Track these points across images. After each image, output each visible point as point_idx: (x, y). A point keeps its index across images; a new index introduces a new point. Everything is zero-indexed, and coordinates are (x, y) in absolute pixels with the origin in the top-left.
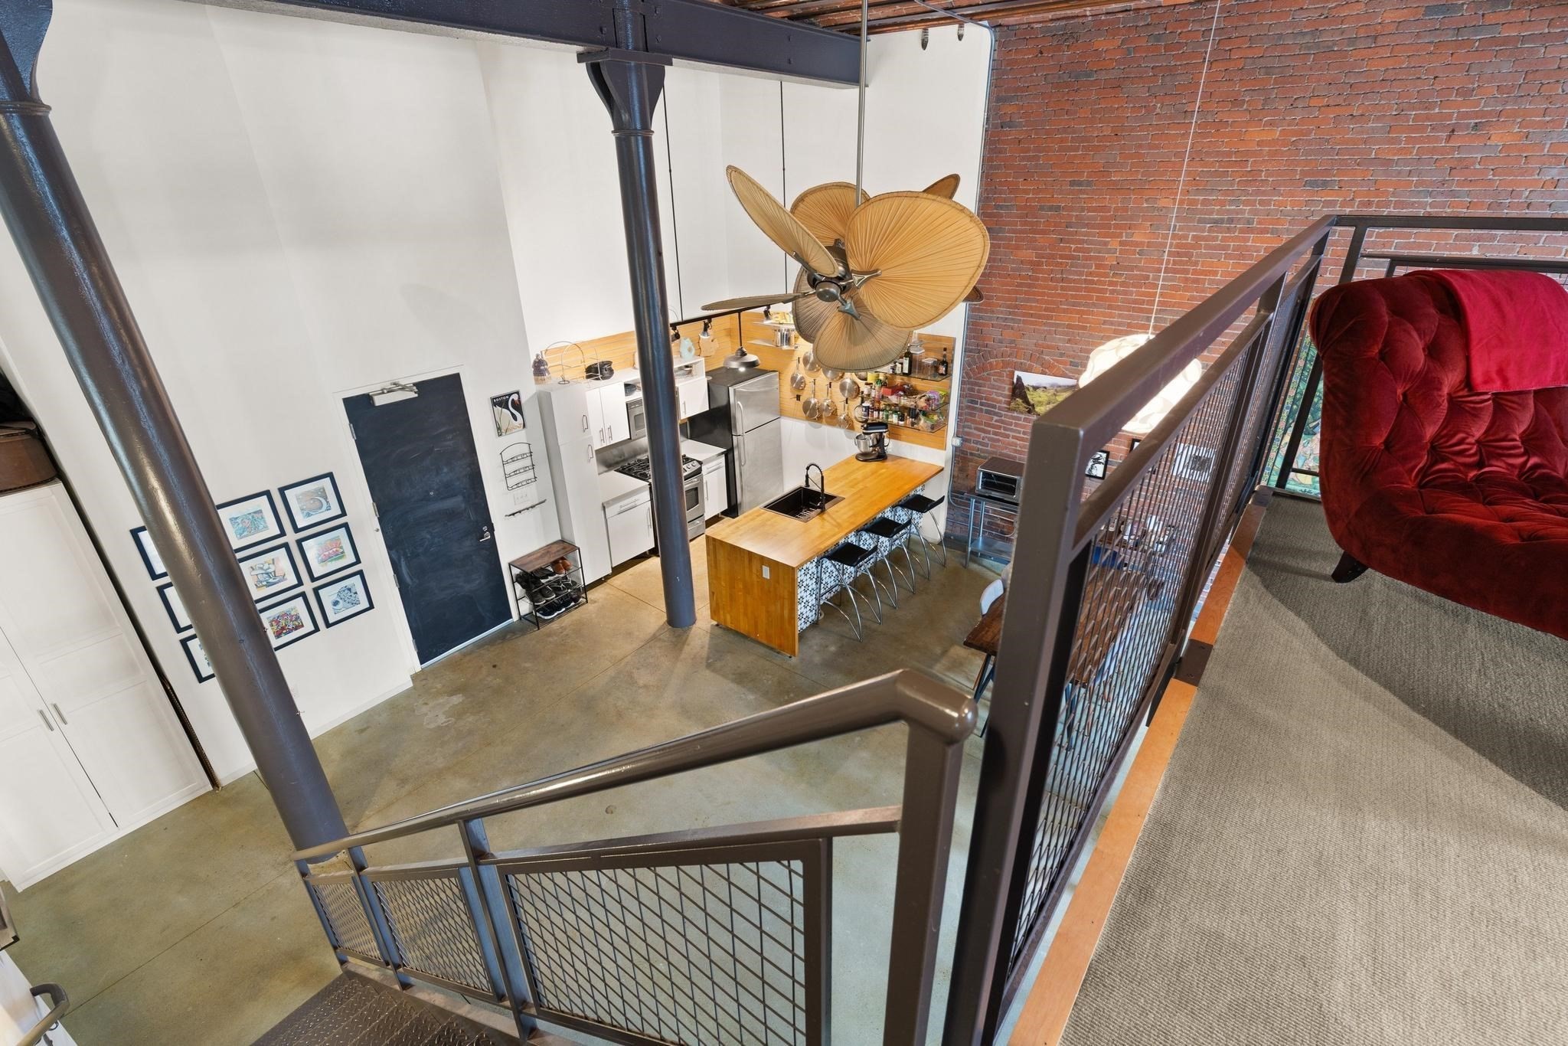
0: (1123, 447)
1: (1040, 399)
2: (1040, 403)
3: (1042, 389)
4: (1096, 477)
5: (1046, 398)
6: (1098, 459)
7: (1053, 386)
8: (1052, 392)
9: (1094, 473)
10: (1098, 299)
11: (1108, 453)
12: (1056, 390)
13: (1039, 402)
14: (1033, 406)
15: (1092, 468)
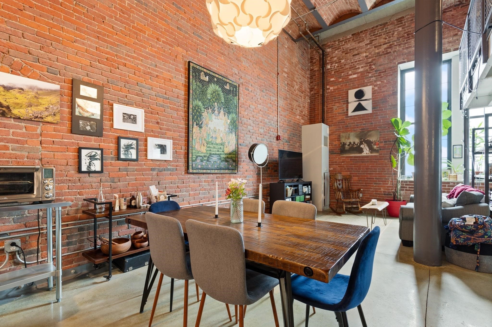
0: (112, 145)
1: (17, 101)
2: (19, 105)
3: (17, 90)
4: (95, 172)
5: (26, 101)
6: (94, 156)
7: (32, 88)
8: (32, 94)
9: (93, 168)
10: (65, 18)
11: (102, 150)
12: (37, 93)
13: (17, 104)
14: (8, 107)
15: (90, 164)
